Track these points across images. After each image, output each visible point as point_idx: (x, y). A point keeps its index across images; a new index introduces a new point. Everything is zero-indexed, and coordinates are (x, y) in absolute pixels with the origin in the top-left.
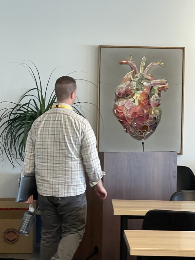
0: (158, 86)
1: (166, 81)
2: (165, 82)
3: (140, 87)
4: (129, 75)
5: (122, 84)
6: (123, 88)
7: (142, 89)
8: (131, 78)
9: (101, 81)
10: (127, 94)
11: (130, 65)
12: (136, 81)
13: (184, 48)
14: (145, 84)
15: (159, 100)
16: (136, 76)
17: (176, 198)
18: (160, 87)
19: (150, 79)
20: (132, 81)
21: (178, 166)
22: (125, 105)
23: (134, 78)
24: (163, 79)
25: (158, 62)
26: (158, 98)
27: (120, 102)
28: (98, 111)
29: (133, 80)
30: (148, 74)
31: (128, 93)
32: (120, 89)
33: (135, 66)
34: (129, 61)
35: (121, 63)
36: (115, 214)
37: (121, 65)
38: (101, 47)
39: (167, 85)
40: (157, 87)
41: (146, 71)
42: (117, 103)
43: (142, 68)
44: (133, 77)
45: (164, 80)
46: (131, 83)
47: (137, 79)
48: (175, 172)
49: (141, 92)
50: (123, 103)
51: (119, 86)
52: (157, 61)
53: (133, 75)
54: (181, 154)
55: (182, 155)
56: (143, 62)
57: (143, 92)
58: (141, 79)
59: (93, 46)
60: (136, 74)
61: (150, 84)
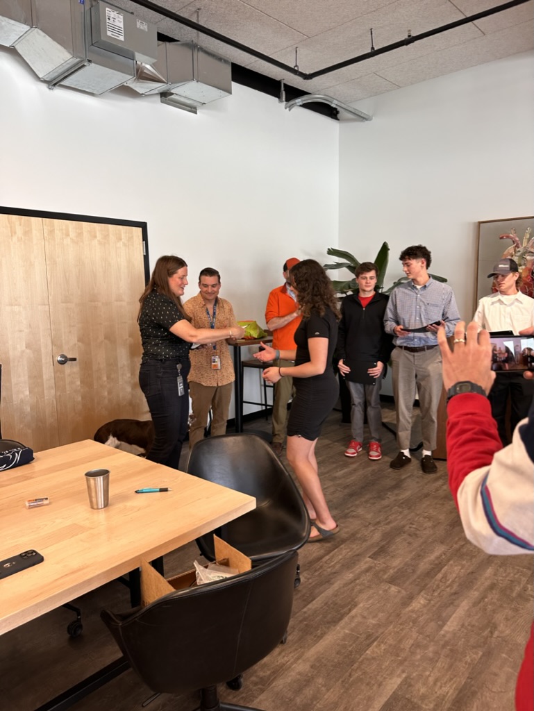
3: (522, 262)
4: (511, 249)
7: (525, 264)
9: (480, 259)
11: (512, 238)
14: (528, 258)
16: (518, 250)
23: (515, 253)
30: (532, 247)
33: (517, 239)
34: (511, 235)
35: (502, 238)
37: (502, 240)
38: (480, 223)
41: (531, 243)
43: (525, 241)
47: (519, 254)
49: (523, 267)
53: (515, 251)
56: (527, 235)
57: (526, 268)
58: (524, 253)
59: (471, 223)
60: (518, 247)
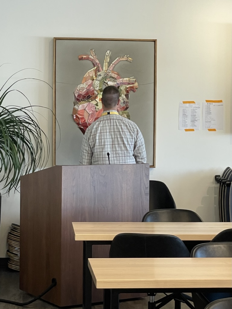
0: (125, 85)
1: (135, 79)
2: (133, 81)
3: (104, 87)
4: (91, 72)
5: (83, 83)
6: (83, 89)
8: (93, 77)
9: (57, 81)
10: (88, 96)
11: (92, 61)
12: (99, 81)
13: (156, 40)
14: (110, 83)
15: (127, 102)
17: (149, 219)
18: (127, 87)
19: (115, 77)
20: (95, 80)
21: (150, 181)
22: (86, 109)
23: (96, 77)
24: (131, 78)
25: (126, 57)
26: (126, 100)
27: (80, 106)
28: (54, 116)
29: (96, 78)
30: (113, 71)
31: (89, 94)
32: (80, 90)
35: (81, 59)
36: (76, 239)
38: (56, 39)
39: (136, 84)
40: (125, 87)
42: (76, 107)
43: (106, 64)
44: (95, 75)
45: (133, 78)
46: (94, 83)
47: (100, 78)
48: (148, 187)
50: (83, 106)
51: (79, 85)
52: (124, 56)
53: (96, 73)
54: (153, 167)
55: (155, 167)
56: (107, 57)
58: (105, 78)
59: (46, 39)
60: (99, 71)
61: (116, 83)
